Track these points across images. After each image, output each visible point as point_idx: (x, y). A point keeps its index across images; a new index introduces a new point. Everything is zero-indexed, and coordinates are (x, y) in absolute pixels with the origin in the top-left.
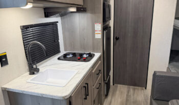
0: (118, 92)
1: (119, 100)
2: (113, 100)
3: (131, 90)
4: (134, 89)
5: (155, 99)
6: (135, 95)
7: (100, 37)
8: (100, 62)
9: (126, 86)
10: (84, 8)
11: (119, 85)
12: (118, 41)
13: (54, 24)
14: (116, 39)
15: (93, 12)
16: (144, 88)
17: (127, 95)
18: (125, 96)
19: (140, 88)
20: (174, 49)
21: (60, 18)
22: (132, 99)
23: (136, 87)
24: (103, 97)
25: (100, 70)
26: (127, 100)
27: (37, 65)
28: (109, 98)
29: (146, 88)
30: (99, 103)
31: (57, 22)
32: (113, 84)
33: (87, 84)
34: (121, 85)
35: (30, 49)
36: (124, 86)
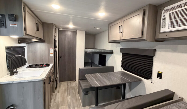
0: (62, 86)
1: (63, 89)
2: (60, 90)
3: (69, 83)
4: (70, 82)
5: (80, 80)
6: (71, 85)
7: (53, 55)
8: (53, 68)
9: (66, 82)
10: (44, 40)
11: (62, 82)
12: (61, 58)
13: (23, 48)
14: (60, 57)
15: (49, 43)
16: (75, 81)
17: (67, 86)
18: (66, 86)
19: (73, 81)
20: (86, 62)
21: (26, 44)
22: (70, 86)
23: (71, 81)
24: (55, 89)
25: (53, 72)
26: (67, 88)
27: (17, 69)
28: (58, 89)
29: (76, 81)
30: (52, 92)
31: (25, 47)
32: (59, 83)
33: (50, 76)
34: (63, 82)
35: (12, 60)
36: (65, 82)
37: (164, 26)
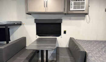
37: (72, 8)
